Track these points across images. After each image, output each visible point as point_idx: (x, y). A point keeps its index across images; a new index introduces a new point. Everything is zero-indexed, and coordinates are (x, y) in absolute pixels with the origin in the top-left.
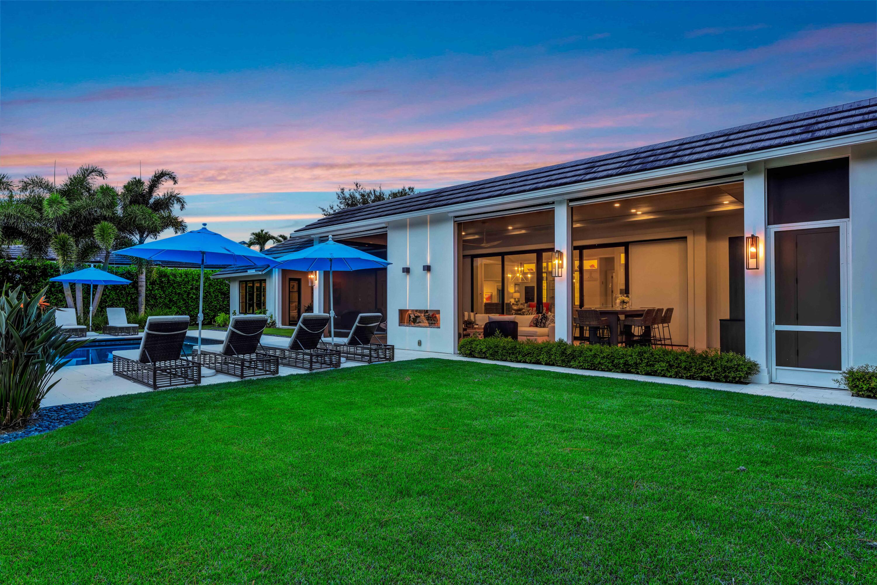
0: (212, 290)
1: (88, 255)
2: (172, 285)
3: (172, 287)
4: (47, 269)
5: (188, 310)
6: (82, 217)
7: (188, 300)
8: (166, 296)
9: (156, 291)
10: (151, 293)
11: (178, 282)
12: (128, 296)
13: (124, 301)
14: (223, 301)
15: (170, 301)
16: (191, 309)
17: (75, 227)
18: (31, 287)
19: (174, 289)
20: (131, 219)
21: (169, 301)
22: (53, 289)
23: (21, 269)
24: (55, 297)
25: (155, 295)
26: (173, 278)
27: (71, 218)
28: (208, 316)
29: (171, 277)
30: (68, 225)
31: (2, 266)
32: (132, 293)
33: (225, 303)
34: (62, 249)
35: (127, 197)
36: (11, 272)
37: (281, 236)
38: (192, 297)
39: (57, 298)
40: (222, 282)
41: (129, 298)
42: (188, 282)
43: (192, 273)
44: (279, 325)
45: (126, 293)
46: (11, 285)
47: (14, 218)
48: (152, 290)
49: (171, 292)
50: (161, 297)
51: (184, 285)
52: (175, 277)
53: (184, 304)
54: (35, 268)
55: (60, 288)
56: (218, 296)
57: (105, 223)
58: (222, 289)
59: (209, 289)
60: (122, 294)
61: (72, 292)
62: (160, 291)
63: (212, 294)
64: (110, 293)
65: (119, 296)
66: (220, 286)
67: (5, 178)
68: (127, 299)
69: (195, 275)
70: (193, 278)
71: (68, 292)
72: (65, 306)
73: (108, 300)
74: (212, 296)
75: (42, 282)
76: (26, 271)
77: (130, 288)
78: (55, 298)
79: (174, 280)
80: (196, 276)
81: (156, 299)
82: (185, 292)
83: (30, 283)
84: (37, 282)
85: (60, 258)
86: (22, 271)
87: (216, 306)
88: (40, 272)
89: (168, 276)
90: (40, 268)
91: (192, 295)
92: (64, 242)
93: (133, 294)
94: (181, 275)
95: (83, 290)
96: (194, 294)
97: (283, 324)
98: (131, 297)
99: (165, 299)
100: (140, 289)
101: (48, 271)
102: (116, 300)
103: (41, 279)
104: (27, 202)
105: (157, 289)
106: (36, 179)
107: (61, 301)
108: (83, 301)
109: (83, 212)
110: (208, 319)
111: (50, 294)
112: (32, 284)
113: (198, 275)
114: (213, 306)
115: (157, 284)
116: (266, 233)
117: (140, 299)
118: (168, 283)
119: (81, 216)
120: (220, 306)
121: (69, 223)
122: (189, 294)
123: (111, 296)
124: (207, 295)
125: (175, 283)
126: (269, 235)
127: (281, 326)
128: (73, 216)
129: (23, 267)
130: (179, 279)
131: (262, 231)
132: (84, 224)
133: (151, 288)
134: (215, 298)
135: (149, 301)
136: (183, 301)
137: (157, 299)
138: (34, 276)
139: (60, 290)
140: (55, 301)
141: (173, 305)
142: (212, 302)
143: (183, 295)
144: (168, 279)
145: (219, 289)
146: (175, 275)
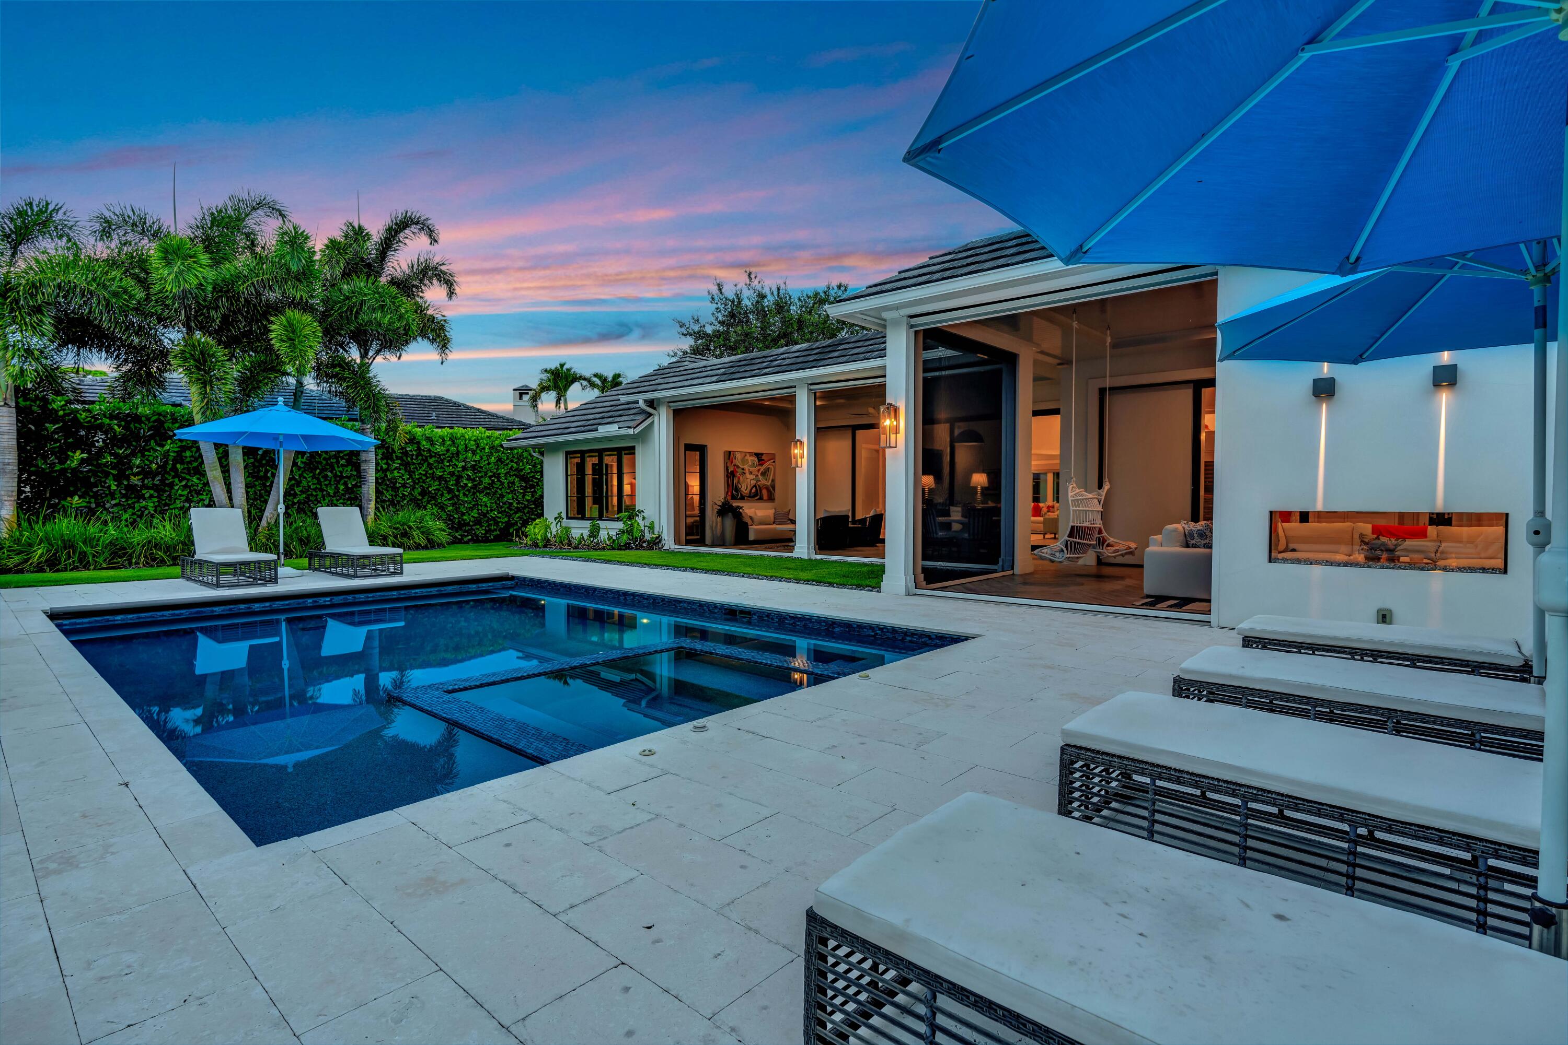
0: (502, 471)
1: (259, 388)
2: (426, 460)
3: (425, 465)
4: (164, 422)
5: (457, 513)
6: (242, 300)
7: (458, 491)
8: (414, 482)
9: (396, 474)
10: (386, 476)
11: (437, 454)
12: (338, 482)
13: (331, 492)
14: (524, 495)
15: (424, 493)
16: (464, 510)
17: (226, 321)
18: (130, 461)
19: (431, 469)
20: (350, 310)
21: (419, 494)
22: (178, 466)
23: (107, 421)
24: (184, 483)
25: (393, 481)
26: (428, 446)
27: (217, 300)
28: (497, 523)
29: (424, 443)
30: (209, 317)
31: (61, 413)
32: (347, 477)
33: (527, 498)
34: (199, 369)
35: (338, 262)
36: (83, 428)
37: (596, 375)
38: (466, 485)
39: (189, 487)
40: (521, 455)
41: (342, 487)
42: (458, 453)
43: (463, 436)
44: (669, 543)
45: (335, 476)
46: (85, 455)
47: (83, 295)
48: (387, 470)
49: (425, 475)
50: (404, 486)
51: (448, 461)
52: (432, 444)
53: (449, 499)
54: (137, 418)
55: (195, 464)
56: (513, 483)
57: (293, 314)
58: (522, 470)
59: (497, 469)
60: (326, 477)
61: (223, 472)
62: (403, 471)
63: (503, 479)
64: (300, 476)
65: (320, 483)
66: (516, 463)
67: (61, 212)
68: (337, 488)
69: (470, 440)
70: (466, 447)
71: (213, 473)
72: (207, 502)
73: (297, 490)
74: (502, 484)
75: (157, 450)
76: (119, 426)
77: (342, 465)
78: (185, 486)
79: (429, 450)
80: (472, 443)
81: (395, 489)
82: (452, 474)
83: (128, 452)
84: (143, 451)
85: (194, 390)
86: (109, 425)
87: (511, 504)
88: (149, 429)
89: (419, 443)
90: (148, 419)
91: (465, 482)
92: (202, 353)
93: (349, 478)
94: (444, 440)
95: (245, 468)
96: (469, 478)
97: (677, 541)
98: (346, 484)
99: (413, 488)
100: (363, 466)
101: (166, 425)
102: (315, 490)
103: (152, 442)
104: (112, 263)
105: (396, 468)
106: (131, 214)
107: (198, 493)
108: (247, 493)
109: (242, 288)
110: (495, 530)
111: (174, 477)
112: (133, 454)
113: (475, 441)
114: (504, 503)
115: (398, 458)
116: (568, 370)
117: (364, 489)
118: (417, 456)
119: (239, 297)
120: (519, 503)
121: (213, 313)
122: (459, 478)
123: (304, 483)
124: (493, 481)
125: (431, 457)
126: (575, 374)
127: (673, 547)
128: (221, 297)
129: (111, 417)
130: (439, 449)
131: (562, 366)
132: (245, 318)
133: (385, 467)
134: (509, 487)
135: (382, 493)
136: (449, 493)
137: (398, 488)
138: (138, 438)
139: (194, 468)
140: (185, 493)
141: (428, 502)
142: (502, 496)
143: (446, 481)
144: (419, 448)
145: (516, 470)
146: (430, 440)
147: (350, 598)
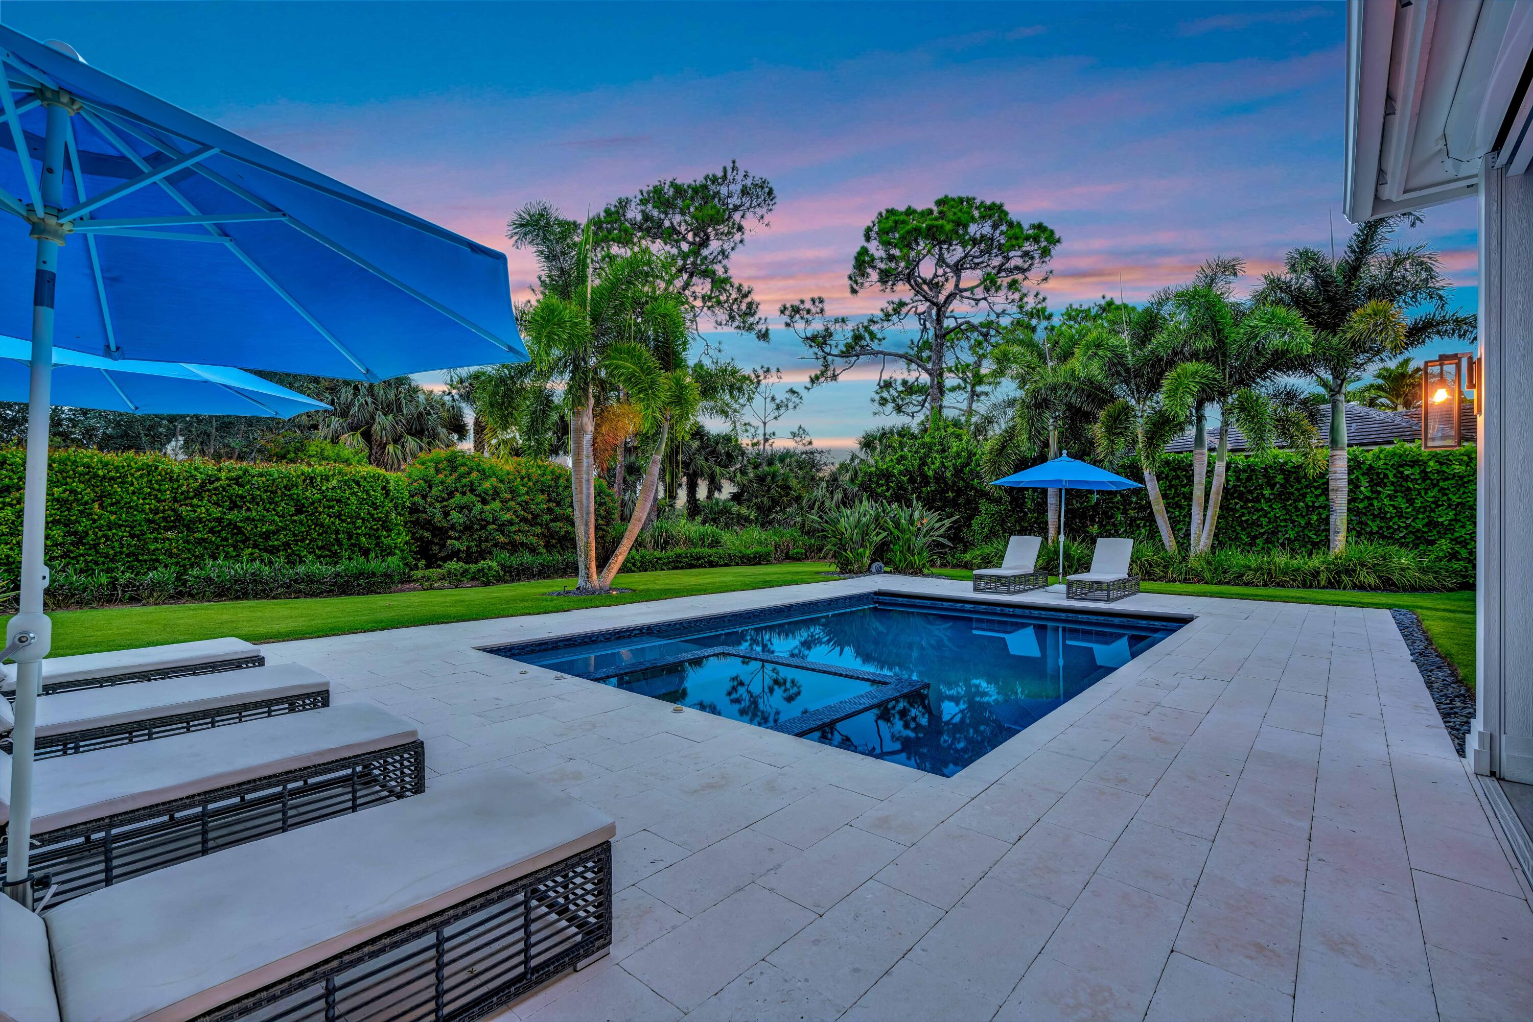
32: (1320, 507)
60: (1296, 508)
100: (1331, 496)
102: (1285, 520)
147: (1027, 612)
